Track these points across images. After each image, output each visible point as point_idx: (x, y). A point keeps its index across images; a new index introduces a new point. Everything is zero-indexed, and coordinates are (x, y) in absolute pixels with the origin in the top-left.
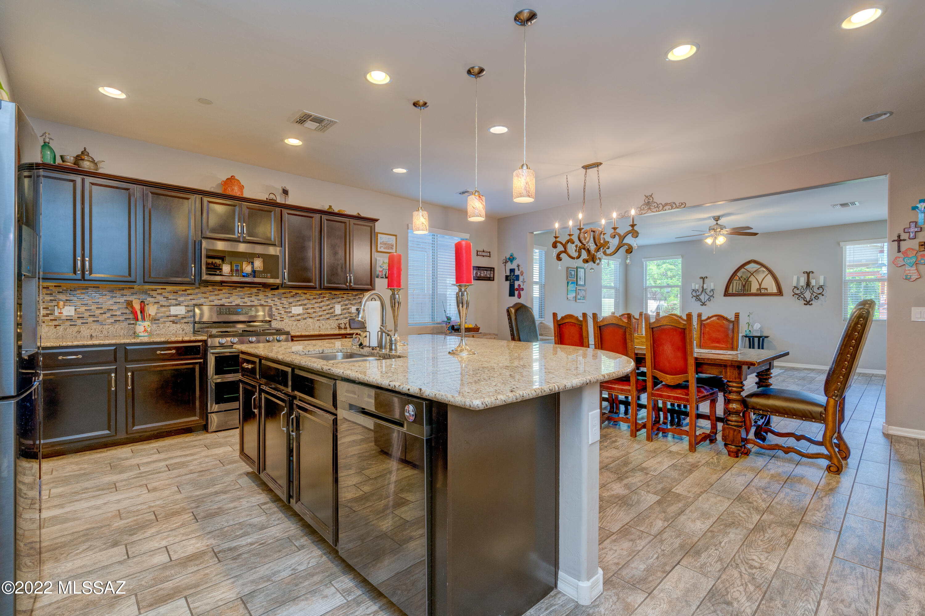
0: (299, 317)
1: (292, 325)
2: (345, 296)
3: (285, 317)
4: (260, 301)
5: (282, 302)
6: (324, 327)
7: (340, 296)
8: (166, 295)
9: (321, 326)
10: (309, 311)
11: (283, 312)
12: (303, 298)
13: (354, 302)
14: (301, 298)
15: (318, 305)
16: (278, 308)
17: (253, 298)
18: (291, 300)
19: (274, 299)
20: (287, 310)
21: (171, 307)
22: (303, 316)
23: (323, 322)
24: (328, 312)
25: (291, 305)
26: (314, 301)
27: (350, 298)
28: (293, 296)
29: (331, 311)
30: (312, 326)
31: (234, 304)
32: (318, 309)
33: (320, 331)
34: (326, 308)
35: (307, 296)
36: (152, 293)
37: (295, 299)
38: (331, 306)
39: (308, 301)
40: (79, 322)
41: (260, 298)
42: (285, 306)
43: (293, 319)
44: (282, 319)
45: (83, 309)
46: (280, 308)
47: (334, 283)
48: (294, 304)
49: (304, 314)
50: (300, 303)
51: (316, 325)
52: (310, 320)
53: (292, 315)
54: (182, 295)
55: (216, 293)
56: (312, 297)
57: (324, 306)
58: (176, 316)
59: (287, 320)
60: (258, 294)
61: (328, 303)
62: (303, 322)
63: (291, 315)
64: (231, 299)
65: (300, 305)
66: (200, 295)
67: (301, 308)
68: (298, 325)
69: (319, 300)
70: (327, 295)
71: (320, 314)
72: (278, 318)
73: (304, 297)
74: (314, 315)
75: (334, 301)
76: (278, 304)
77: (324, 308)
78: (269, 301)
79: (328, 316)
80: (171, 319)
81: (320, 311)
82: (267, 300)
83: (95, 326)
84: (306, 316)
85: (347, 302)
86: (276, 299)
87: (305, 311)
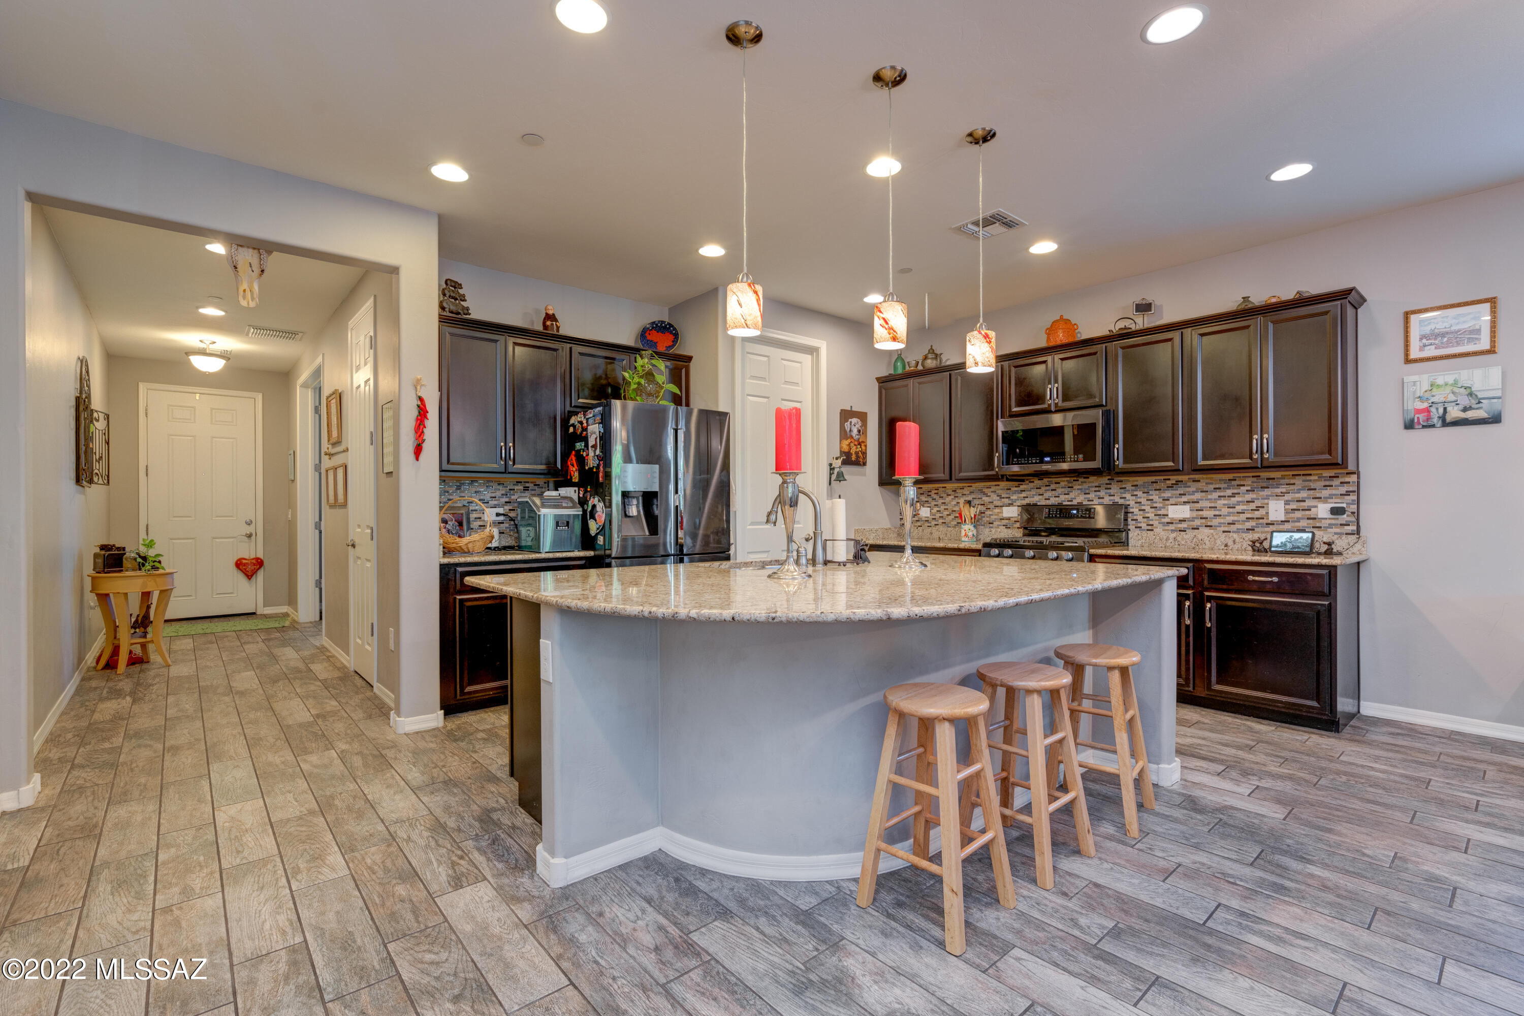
0: (1183, 525)
1: (1167, 539)
2: (1298, 481)
3: (1156, 523)
4: (1112, 498)
5: (1151, 498)
6: (1236, 546)
7: (1282, 481)
8: (999, 492)
9: (1230, 543)
10: (1205, 513)
11: (1151, 515)
12: (1191, 489)
13: (1325, 493)
14: (1187, 489)
15: (1226, 502)
16: (1143, 508)
17: (1102, 494)
18: (1167, 494)
19: (1135, 493)
20: (1159, 513)
21: (1004, 508)
22: (1191, 523)
23: (1235, 536)
24: (1249, 516)
25: (1167, 502)
26: (1215, 495)
27: (1313, 485)
28: (1170, 487)
29: (1257, 514)
30: (1207, 542)
31: (1075, 502)
32: (1225, 511)
33: (1226, 554)
34: (1245, 507)
35: (1201, 485)
36: (986, 490)
37: (1174, 492)
38: (1258, 503)
39: (1204, 494)
40: (934, 523)
41: (1112, 491)
42: (1155, 505)
43: (1171, 527)
44: (1150, 528)
45: (936, 509)
46: (1147, 508)
47: (1222, 457)
48: (1172, 501)
49: (1192, 519)
50: (1184, 499)
51: (1218, 542)
52: (1207, 531)
53: (1169, 520)
54: (1015, 492)
55: (1053, 486)
56: (1211, 487)
57: (1239, 503)
58: (1009, 519)
59: (1159, 530)
60: (1109, 486)
61: (1249, 497)
62: (1190, 534)
63: (1166, 520)
64: (1072, 495)
65: (1185, 503)
66: (1033, 492)
67: (1187, 507)
68: (1179, 539)
69: (1229, 492)
70: (1249, 481)
71: (1230, 519)
72: (1144, 525)
73: (1193, 487)
74: (1215, 522)
75: (1266, 492)
76: (1143, 501)
77: (1239, 508)
78: (1128, 496)
79: (1249, 524)
80: (1005, 522)
81: (1229, 514)
82: (1124, 495)
83: (942, 528)
84: (1197, 522)
85: (1303, 494)
86: (1140, 493)
87: (1195, 514)
